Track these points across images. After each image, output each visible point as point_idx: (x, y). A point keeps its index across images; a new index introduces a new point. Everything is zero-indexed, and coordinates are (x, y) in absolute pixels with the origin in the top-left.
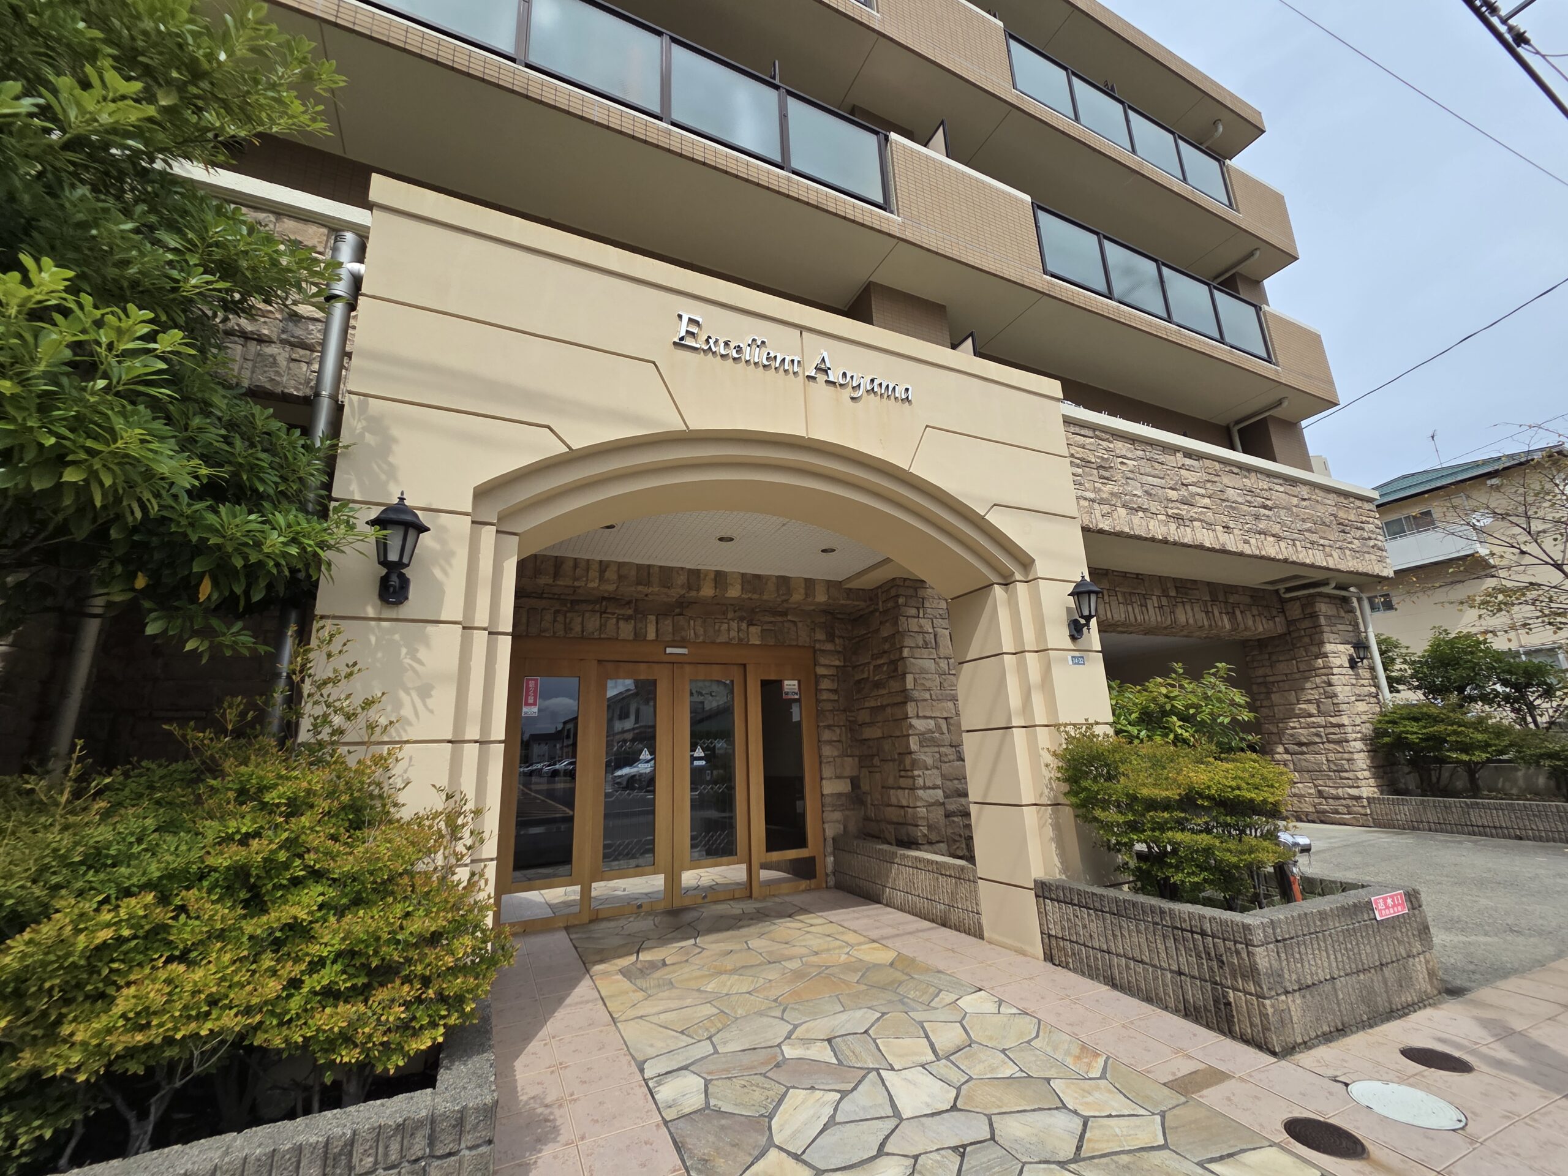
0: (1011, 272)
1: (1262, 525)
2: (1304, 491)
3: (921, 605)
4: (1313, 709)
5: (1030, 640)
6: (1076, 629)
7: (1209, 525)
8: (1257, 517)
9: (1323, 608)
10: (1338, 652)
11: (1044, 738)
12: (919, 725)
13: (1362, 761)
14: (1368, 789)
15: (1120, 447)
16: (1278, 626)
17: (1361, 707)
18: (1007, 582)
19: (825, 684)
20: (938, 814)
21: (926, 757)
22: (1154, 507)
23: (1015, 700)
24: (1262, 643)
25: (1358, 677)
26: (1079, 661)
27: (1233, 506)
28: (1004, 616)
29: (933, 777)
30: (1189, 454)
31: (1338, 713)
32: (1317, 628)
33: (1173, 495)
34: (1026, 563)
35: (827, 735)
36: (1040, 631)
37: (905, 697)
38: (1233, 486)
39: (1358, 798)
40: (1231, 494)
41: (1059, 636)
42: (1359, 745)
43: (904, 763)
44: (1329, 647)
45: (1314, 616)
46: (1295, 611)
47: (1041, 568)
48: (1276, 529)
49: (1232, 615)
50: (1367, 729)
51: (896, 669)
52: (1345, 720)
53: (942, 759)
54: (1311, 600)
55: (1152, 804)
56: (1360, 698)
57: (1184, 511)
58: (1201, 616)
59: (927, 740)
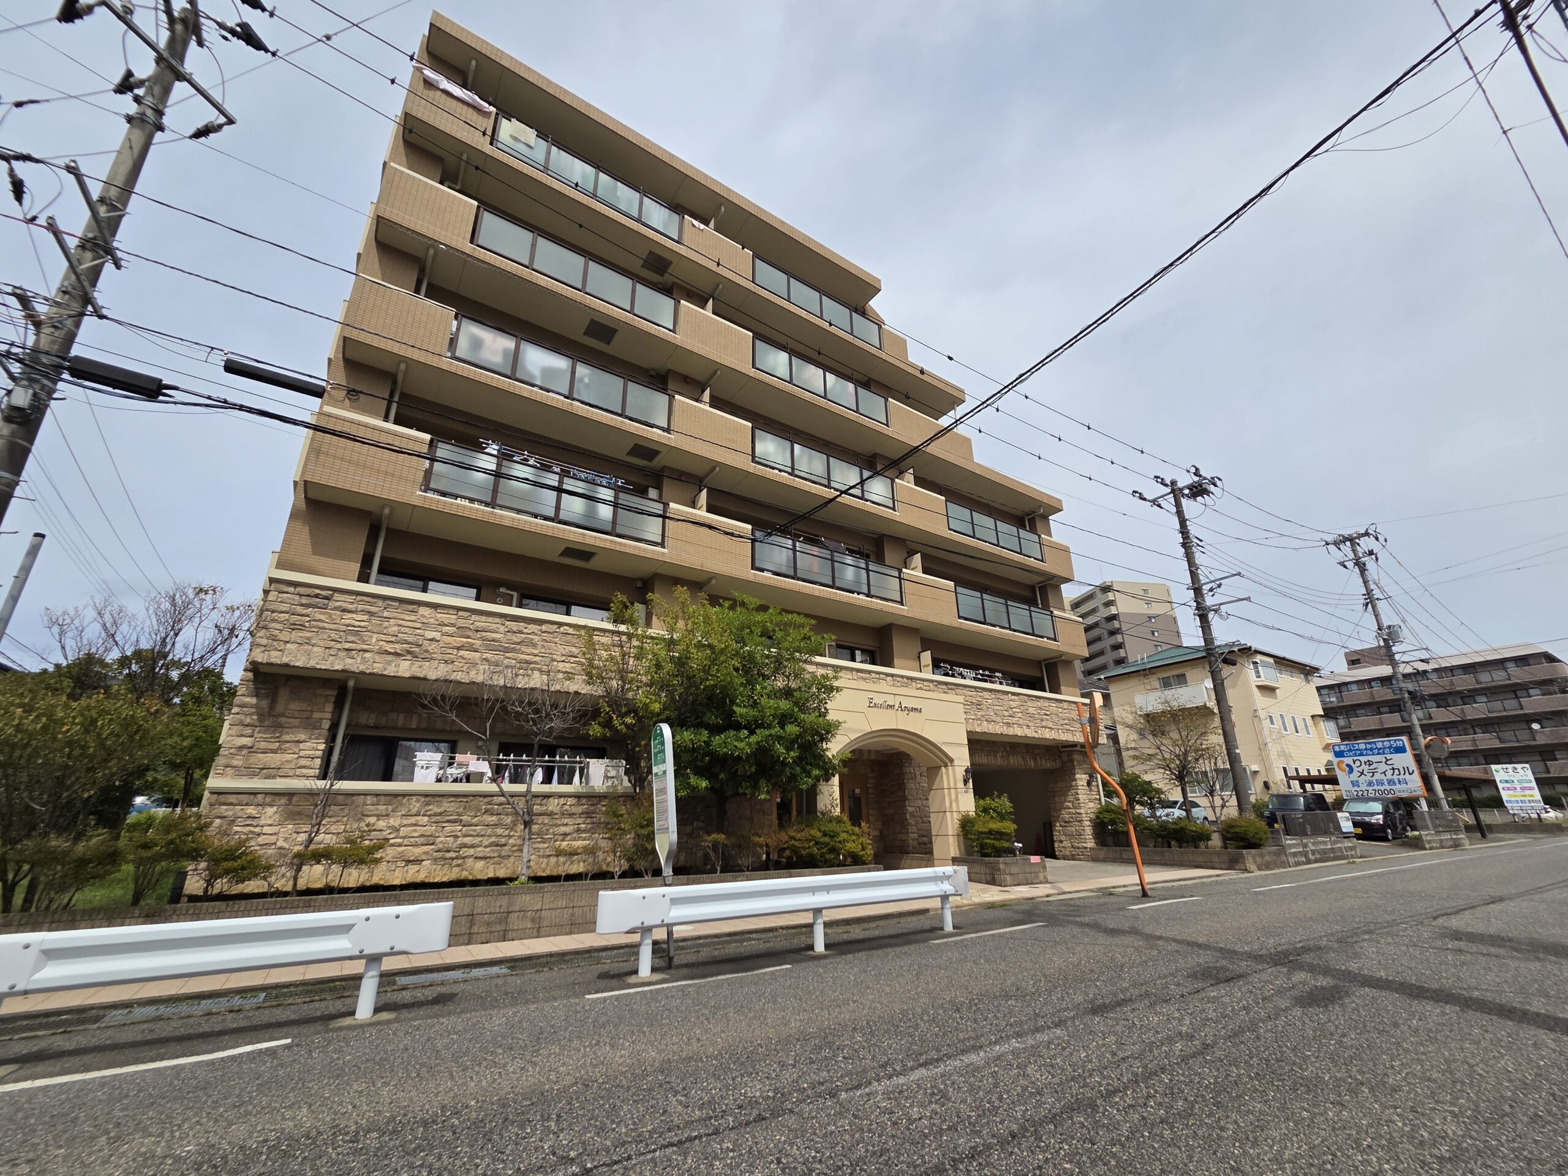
0: (946, 622)
1: (1044, 724)
2: (1065, 705)
3: (910, 763)
4: (1070, 805)
5: (952, 785)
6: (966, 782)
7: (1020, 725)
8: (1042, 720)
9: (1076, 757)
10: (1081, 778)
11: (955, 815)
12: (910, 809)
13: (1089, 831)
14: (1091, 844)
15: (986, 694)
16: (1057, 764)
17: (1091, 805)
18: (946, 766)
19: (870, 791)
20: (916, 843)
21: (912, 821)
22: (998, 719)
23: (948, 804)
24: (1052, 772)
25: (1091, 790)
26: (966, 792)
27: (1032, 716)
28: (945, 777)
29: (914, 829)
30: (1014, 694)
31: (1080, 808)
32: (1073, 768)
33: (1006, 713)
34: (952, 761)
35: (871, 812)
36: (955, 783)
37: (905, 799)
38: (1032, 707)
39: (1085, 848)
40: (1031, 710)
41: (961, 784)
42: (1088, 823)
43: (904, 824)
44: (1077, 776)
45: (1072, 761)
46: (1065, 758)
47: (956, 763)
48: (1050, 725)
49: (1035, 760)
50: (1093, 816)
51: (902, 787)
52: (1082, 811)
53: (917, 823)
54: (1070, 753)
55: (982, 833)
56: (1091, 801)
57: (1010, 720)
58: (1021, 760)
59: (912, 815)
